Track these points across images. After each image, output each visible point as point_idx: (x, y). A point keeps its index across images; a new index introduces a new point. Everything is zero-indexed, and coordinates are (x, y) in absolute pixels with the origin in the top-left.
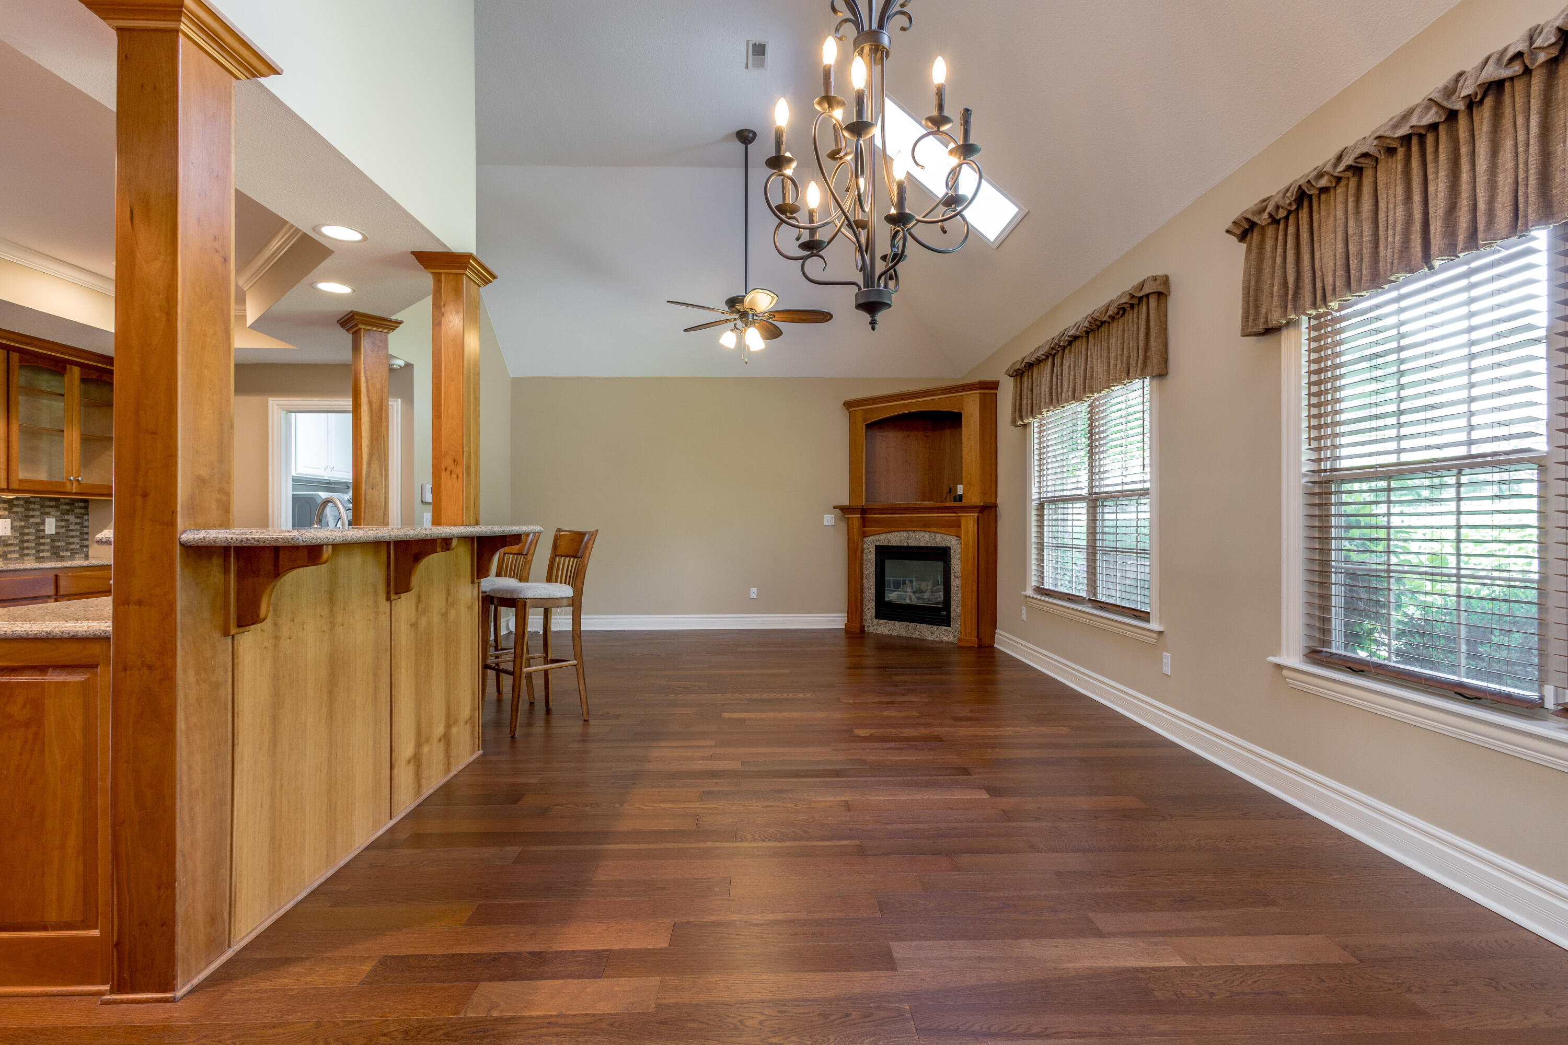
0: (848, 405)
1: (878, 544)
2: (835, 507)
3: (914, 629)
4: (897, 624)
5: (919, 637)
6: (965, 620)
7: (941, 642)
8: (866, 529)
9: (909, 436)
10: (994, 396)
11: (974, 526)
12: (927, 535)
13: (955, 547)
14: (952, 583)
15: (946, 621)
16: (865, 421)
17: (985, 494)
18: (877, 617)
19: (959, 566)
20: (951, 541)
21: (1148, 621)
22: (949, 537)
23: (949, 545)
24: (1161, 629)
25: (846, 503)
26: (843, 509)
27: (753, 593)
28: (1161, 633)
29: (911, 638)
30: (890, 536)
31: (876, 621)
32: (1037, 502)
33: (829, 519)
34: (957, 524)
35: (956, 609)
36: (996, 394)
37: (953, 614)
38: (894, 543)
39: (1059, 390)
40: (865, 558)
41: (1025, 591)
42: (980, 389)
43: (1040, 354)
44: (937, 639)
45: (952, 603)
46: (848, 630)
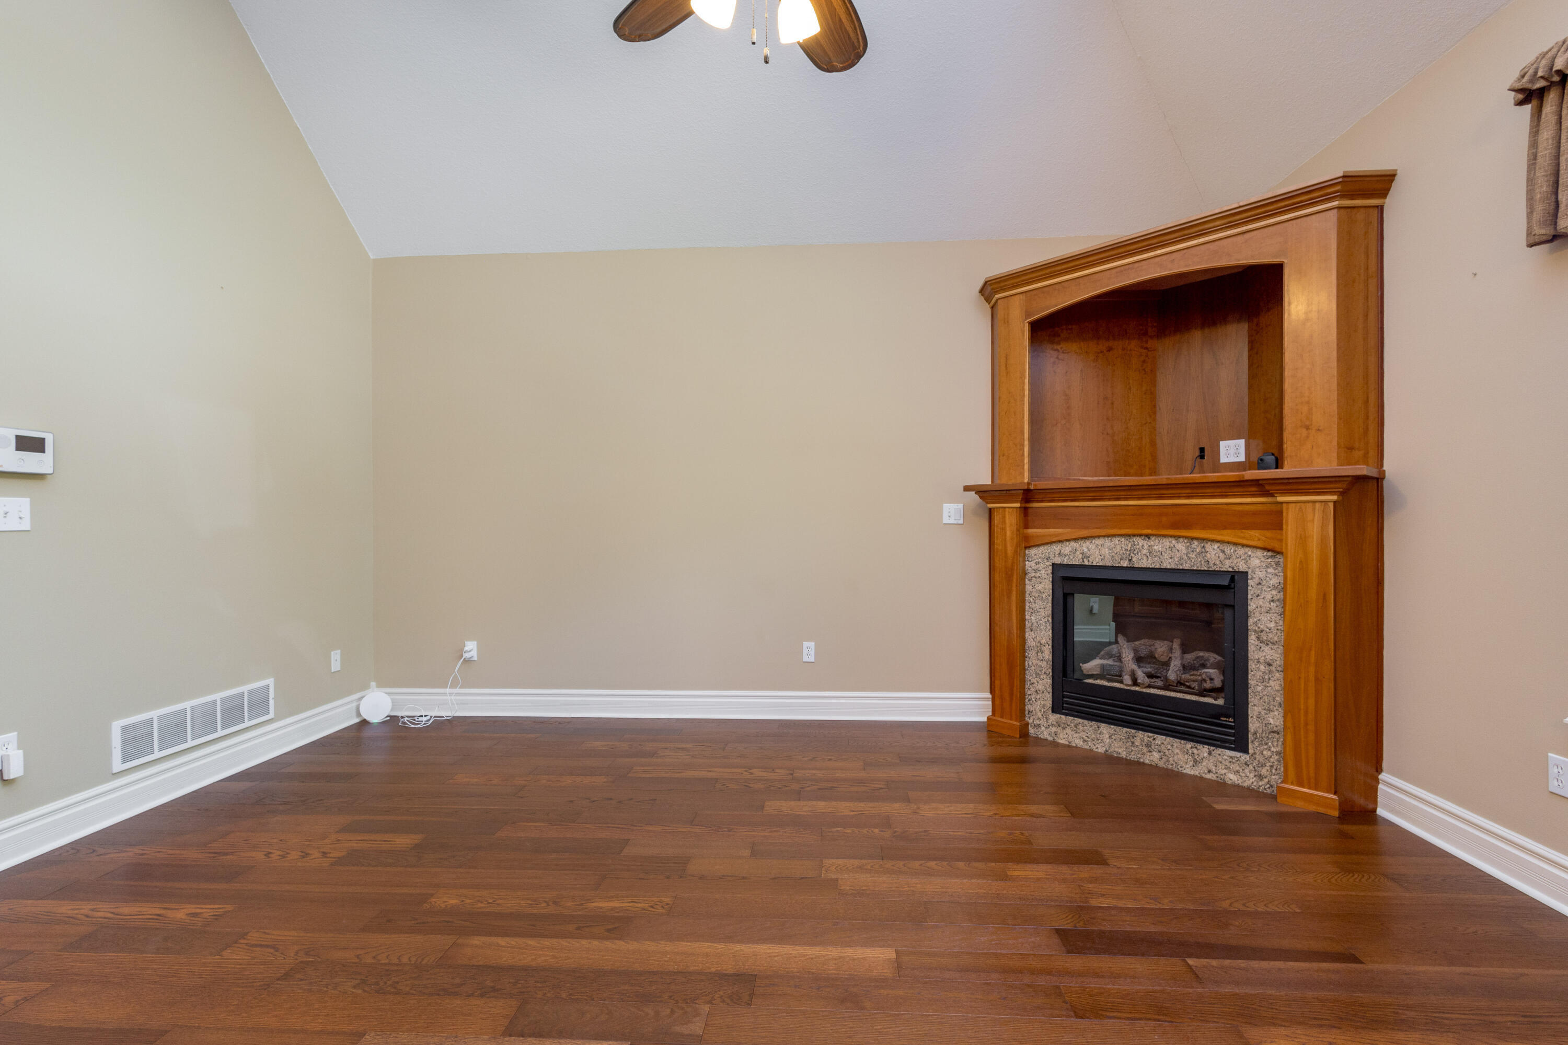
0: (990, 289)
1: (1058, 561)
2: (967, 489)
3: (1149, 746)
4: (1106, 729)
5: (1161, 764)
7: (1222, 783)
8: (1030, 531)
9: (1110, 349)
10: (1375, 213)
11: (1323, 527)
12: (1181, 546)
13: (1260, 574)
14: (1252, 654)
15: (1234, 738)
16: (1027, 314)
17: (1351, 449)
18: (1056, 708)
19: (1273, 617)
20: (1253, 561)
22: (1242, 550)
23: (1242, 567)
25: (984, 479)
26: (982, 492)
27: (809, 651)
29: (1140, 764)
30: (1086, 546)
31: (1054, 718)
33: (952, 512)
34: (1272, 521)
35: (1264, 713)
36: (1381, 209)
37: (1254, 724)
38: (1095, 561)
40: (1029, 588)
42: (1342, 197)
44: (1209, 776)
45: (1252, 700)
46: (990, 729)
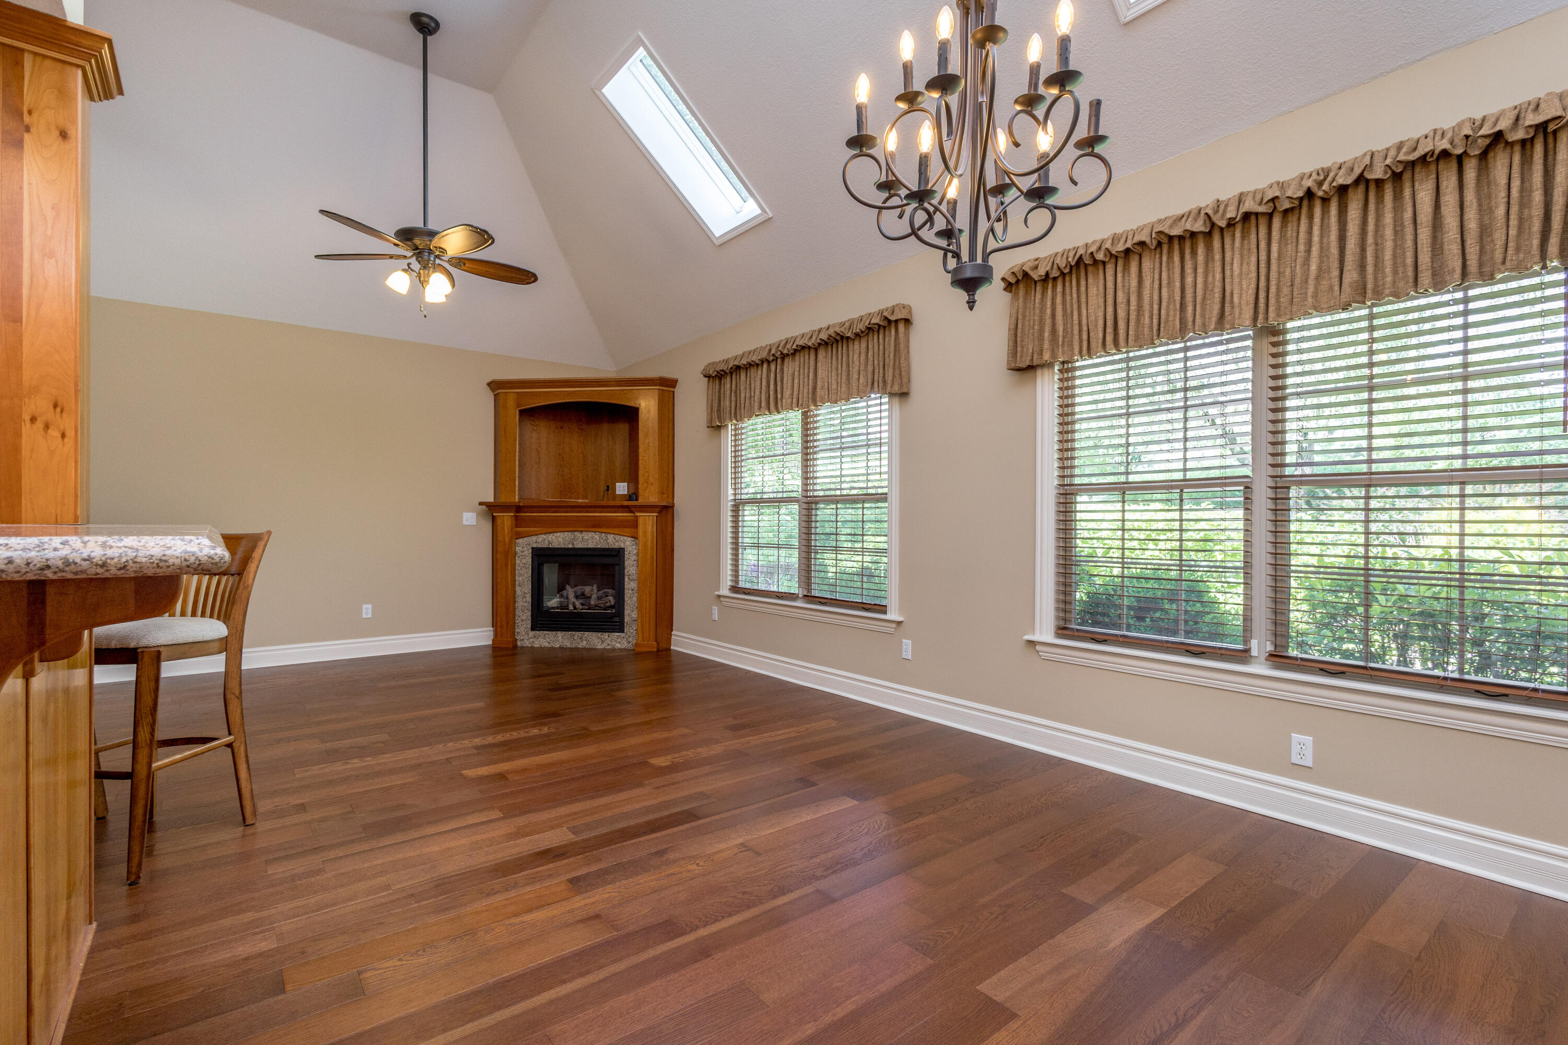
0: (495, 385)
1: (535, 546)
2: (481, 504)
3: (581, 638)
4: (560, 634)
5: (587, 647)
6: (642, 624)
7: (614, 650)
8: (520, 529)
9: (562, 428)
11: (653, 527)
12: (597, 536)
13: (630, 549)
14: (626, 587)
15: (619, 627)
16: (518, 405)
17: (662, 493)
18: (533, 628)
19: (635, 568)
20: (627, 543)
21: (885, 612)
22: (622, 538)
23: (623, 546)
24: (900, 619)
25: (490, 498)
26: (489, 506)
27: (367, 611)
28: (899, 623)
29: (577, 649)
30: (551, 537)
31: (532, 633)
32: (732, 503)
33: (469, 518)
34: (634, 524)
35: (631, 613)
36: (673, 393)
37: (627, 619)
38: (556, 545)
39: (779, 396)
40: (518, 562)
41: (719, 591)
42: (657, 385)
43: (755, 358)
44: (608, 647)
45: (626, 607)
46: (494, 646)
